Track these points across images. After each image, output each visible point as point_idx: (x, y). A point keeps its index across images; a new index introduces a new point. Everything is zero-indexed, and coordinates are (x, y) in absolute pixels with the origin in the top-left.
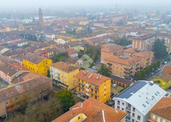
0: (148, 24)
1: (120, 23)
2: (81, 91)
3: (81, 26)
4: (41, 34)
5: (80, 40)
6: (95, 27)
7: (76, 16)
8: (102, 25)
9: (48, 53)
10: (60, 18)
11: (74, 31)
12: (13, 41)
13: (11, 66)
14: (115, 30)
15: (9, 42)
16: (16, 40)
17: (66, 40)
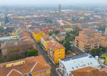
4: (56, 19)
6: (94, 17)
8: (99, 17)
9: (49, 30)
11: (78, 19)
14: (106, 20)
16: (40, 22)
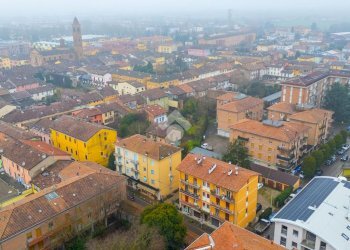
0: (301, 51)
2: (190, 201)
3: (162, 55)
4: (79, 72)
5: (166, 85)
6: (191, 57)
7: (148, 34)
8: (206, 53)
9: (103, 115)
10: (115, 39)
11: (150, 65)
12: (21, 89)
13: (28, 148)
14: (236, 63)
15: (12, 91)
16: (28, 87)
17: (137, 85)
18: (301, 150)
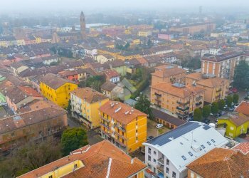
1: (200, 36)
2: (106, 130)
3: (140, 38)
4: (79, 48)
5: (130, 58)
6: (159, 40)
7: (138, 23)
8: (171, 38)
9: (79, 75)
10: (114, 26)
11: (128, 45)
12: (39, 57)
14: (187, 45)
15: (33, 58)
16: (43, 56)
18: (197, 105)
